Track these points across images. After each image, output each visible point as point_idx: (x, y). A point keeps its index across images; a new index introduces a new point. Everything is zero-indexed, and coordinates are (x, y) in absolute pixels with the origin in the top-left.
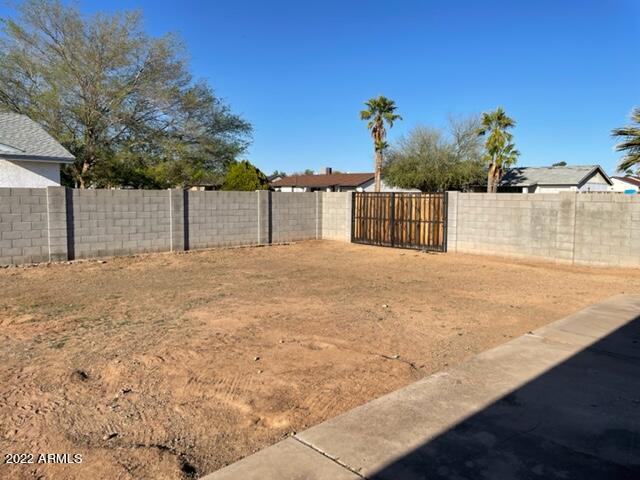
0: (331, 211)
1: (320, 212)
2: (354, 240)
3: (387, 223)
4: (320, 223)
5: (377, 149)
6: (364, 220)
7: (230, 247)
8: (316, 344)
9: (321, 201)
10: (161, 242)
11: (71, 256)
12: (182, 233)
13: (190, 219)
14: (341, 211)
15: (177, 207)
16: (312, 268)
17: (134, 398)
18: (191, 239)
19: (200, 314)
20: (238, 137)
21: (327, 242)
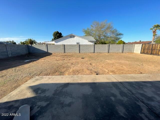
0: (137, 48)
1: (134, 48)
2: (141, 53)
3: (150, 50)
4: (134, 50)
5: (153, 36)
6: (144, 49)
7: (115, 53)
8: (123, 67)
9: (134, 46)
10: (105, 52)
11: (94, 53)
12: (108, 50)
13: (110, 49)
14: (139, 48)
15: (108, 47)
16: (129, 57)
17: (95, 67)
18: (109, 51)
19: (107, 61)
20: (120, 36)
21: (135, 53)
